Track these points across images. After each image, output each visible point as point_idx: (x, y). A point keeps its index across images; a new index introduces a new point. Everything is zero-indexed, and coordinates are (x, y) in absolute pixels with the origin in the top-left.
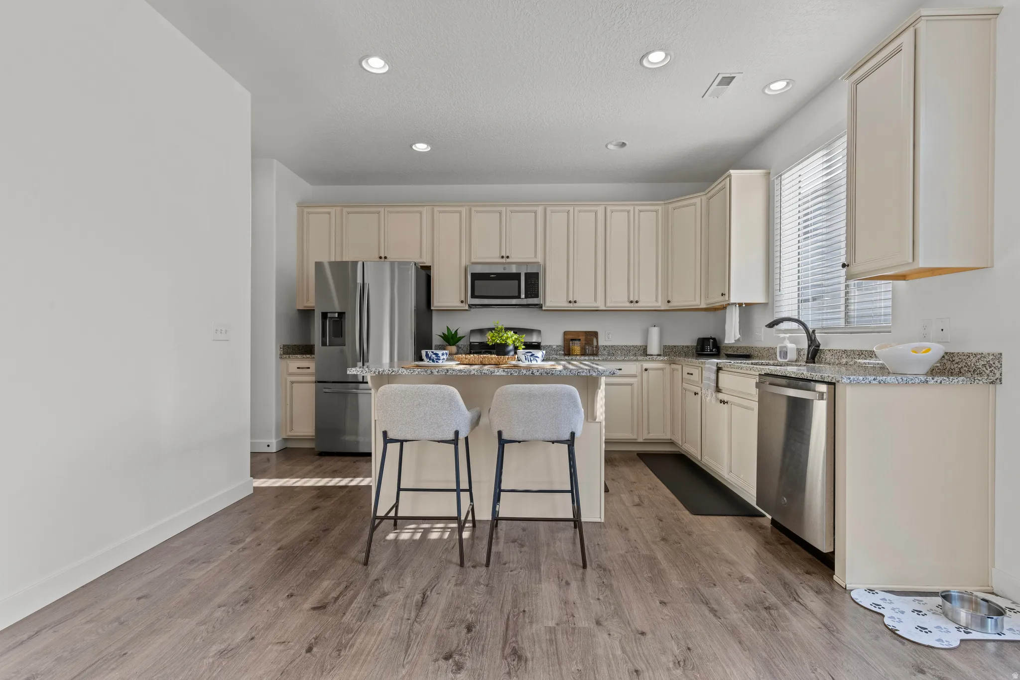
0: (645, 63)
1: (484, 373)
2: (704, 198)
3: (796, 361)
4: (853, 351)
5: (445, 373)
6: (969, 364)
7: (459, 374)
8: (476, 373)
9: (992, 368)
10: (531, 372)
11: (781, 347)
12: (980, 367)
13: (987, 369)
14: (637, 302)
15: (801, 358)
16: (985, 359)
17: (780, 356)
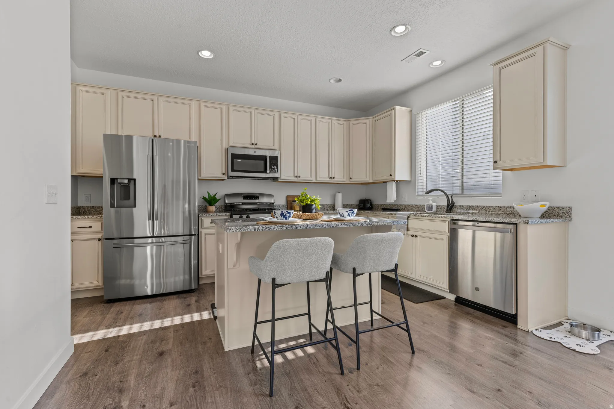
0: (393, 33)
1: (332, 226)
2: (371, 120)
3: (436, 212)
4: (478, 206)
5: (306, 227)
6: (555, 212)
7: (315, 228)
8: (327, 226)
9: (569, 214)
10: (361, 224)
11: (427, 205)
12: (561, 213)
13: (565, 214)
14: (334, 178)
15: (438, 210)
16: (564, 210)
17: (427, 209)
